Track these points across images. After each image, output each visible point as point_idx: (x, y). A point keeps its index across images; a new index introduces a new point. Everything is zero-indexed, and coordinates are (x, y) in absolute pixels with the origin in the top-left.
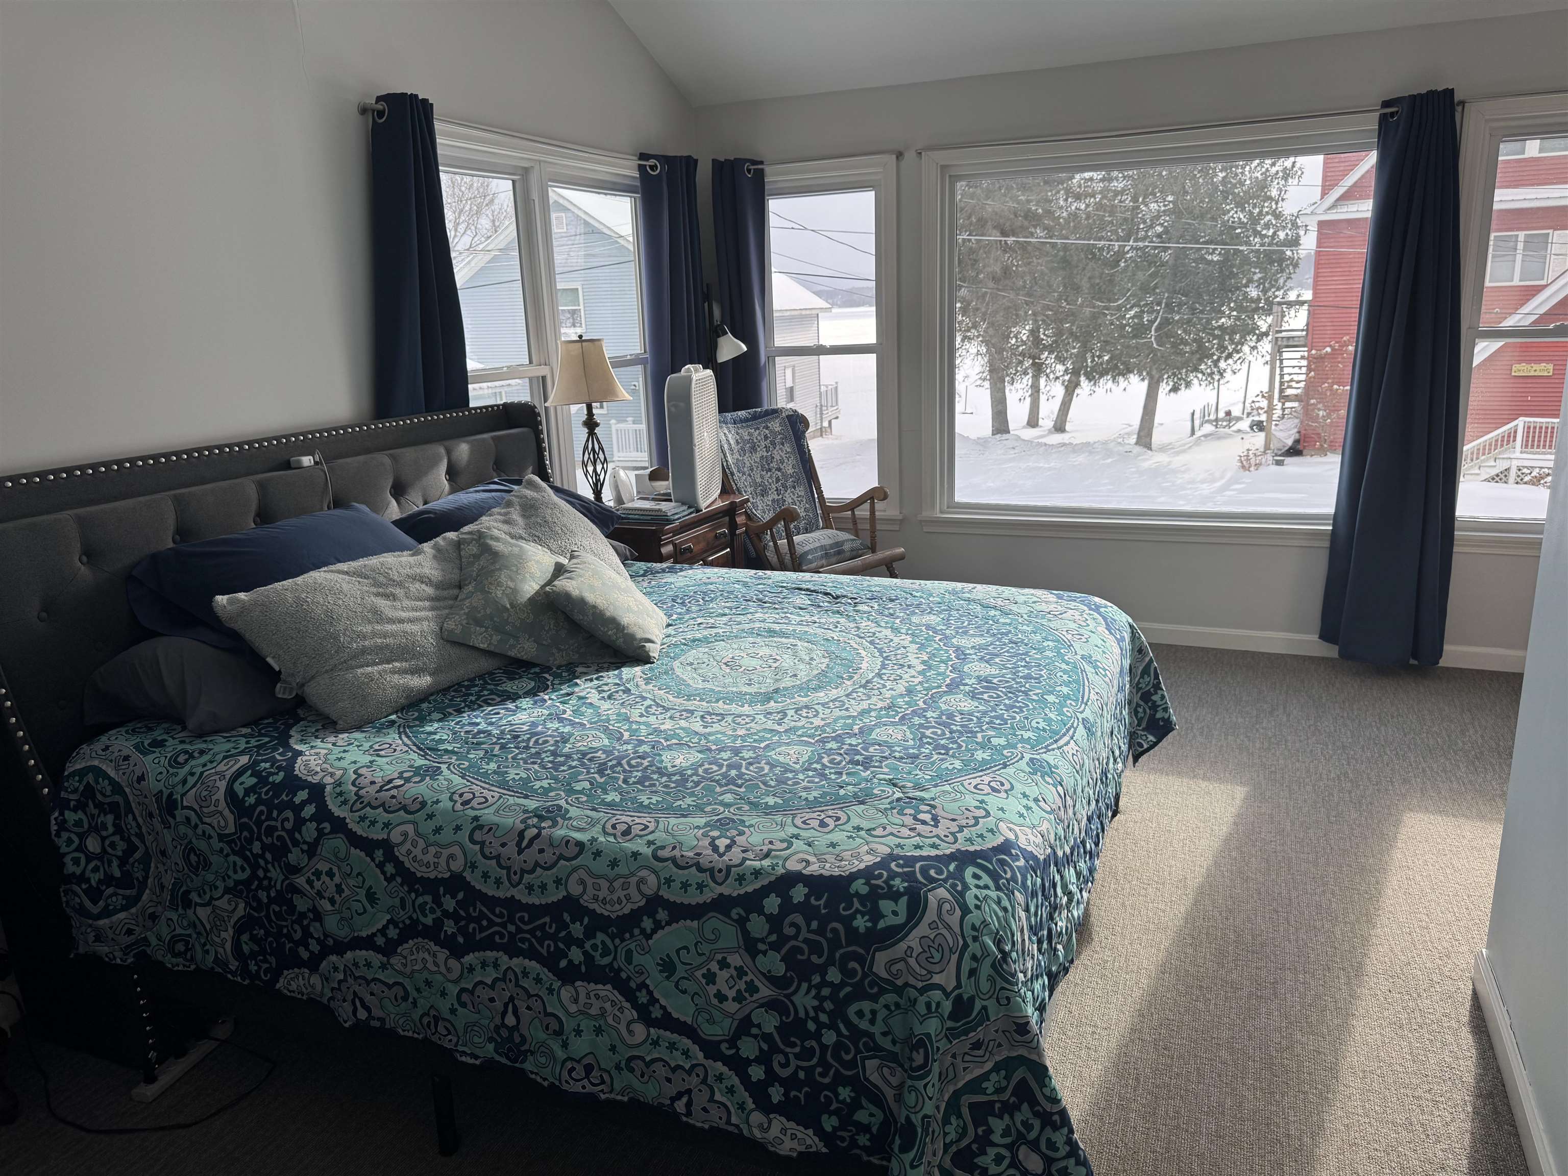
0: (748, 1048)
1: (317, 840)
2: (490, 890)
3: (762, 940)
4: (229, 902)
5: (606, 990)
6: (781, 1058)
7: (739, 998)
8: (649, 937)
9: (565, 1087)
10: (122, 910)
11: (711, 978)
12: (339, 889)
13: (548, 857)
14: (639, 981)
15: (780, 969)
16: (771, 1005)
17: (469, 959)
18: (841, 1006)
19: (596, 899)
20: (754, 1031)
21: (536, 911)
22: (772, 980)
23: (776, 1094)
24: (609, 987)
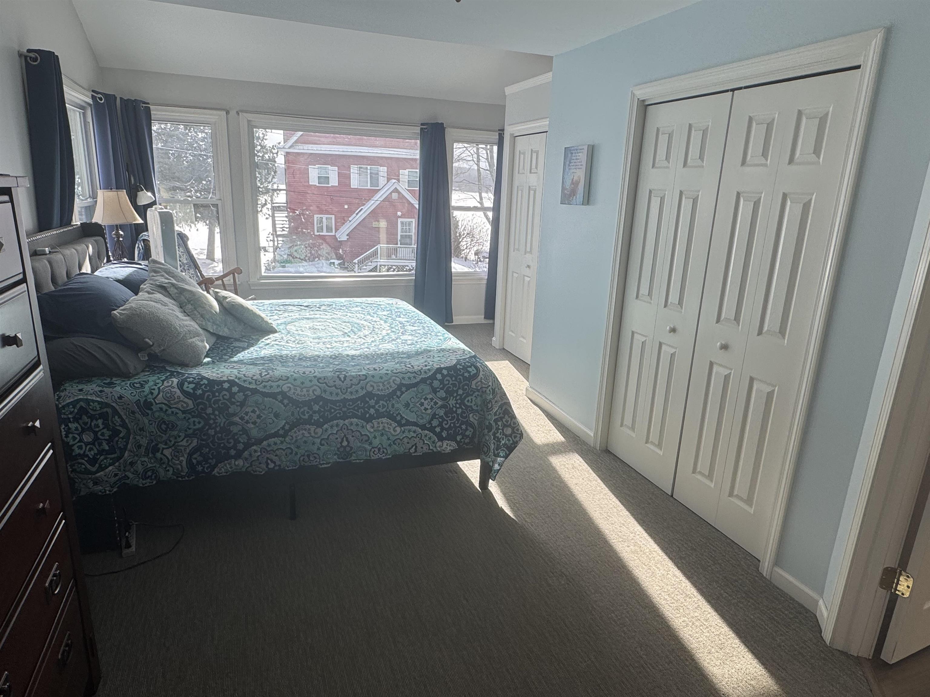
0: (435, 423)
1: (245, 400)
2: (334, 398)
3: (438, 388)
4: (187, 441)
5: (384, 420)
6: (446, 422)
7: (432, 408)
8: (399, 397)
9: (372, 458)
10: (110, 465)
11: (422, 404)
12: (259, 417)
13: (355, 381)
14: (397, 413)
15: (444, 395)
16: (441, 407)
17: (325, 426)
18: (462, 400)
19: (378, 390)
20: (437, 416)
21: (354, 401)
22: (442, 399)
23: (444, 434)
24: (386, 418)
